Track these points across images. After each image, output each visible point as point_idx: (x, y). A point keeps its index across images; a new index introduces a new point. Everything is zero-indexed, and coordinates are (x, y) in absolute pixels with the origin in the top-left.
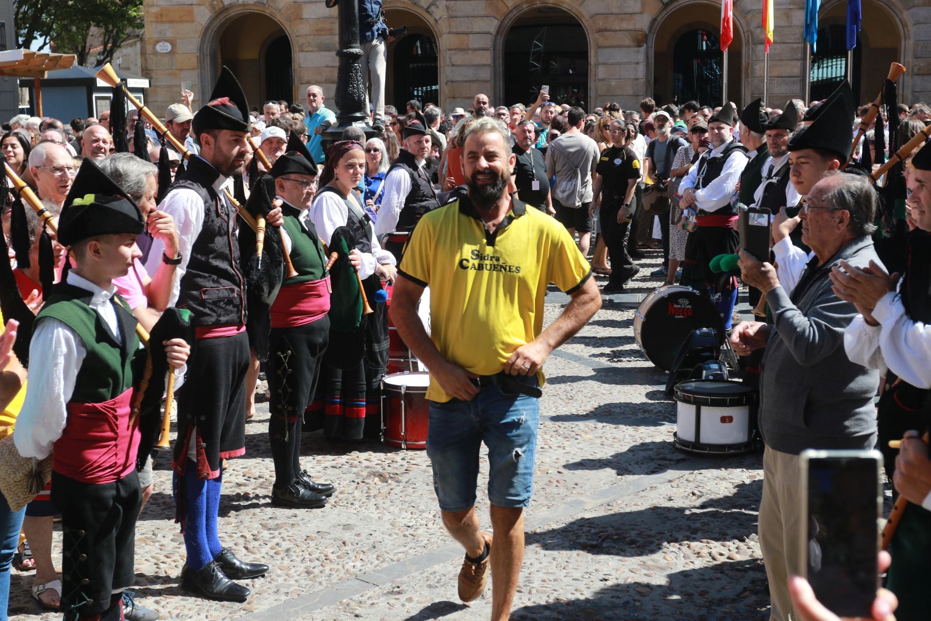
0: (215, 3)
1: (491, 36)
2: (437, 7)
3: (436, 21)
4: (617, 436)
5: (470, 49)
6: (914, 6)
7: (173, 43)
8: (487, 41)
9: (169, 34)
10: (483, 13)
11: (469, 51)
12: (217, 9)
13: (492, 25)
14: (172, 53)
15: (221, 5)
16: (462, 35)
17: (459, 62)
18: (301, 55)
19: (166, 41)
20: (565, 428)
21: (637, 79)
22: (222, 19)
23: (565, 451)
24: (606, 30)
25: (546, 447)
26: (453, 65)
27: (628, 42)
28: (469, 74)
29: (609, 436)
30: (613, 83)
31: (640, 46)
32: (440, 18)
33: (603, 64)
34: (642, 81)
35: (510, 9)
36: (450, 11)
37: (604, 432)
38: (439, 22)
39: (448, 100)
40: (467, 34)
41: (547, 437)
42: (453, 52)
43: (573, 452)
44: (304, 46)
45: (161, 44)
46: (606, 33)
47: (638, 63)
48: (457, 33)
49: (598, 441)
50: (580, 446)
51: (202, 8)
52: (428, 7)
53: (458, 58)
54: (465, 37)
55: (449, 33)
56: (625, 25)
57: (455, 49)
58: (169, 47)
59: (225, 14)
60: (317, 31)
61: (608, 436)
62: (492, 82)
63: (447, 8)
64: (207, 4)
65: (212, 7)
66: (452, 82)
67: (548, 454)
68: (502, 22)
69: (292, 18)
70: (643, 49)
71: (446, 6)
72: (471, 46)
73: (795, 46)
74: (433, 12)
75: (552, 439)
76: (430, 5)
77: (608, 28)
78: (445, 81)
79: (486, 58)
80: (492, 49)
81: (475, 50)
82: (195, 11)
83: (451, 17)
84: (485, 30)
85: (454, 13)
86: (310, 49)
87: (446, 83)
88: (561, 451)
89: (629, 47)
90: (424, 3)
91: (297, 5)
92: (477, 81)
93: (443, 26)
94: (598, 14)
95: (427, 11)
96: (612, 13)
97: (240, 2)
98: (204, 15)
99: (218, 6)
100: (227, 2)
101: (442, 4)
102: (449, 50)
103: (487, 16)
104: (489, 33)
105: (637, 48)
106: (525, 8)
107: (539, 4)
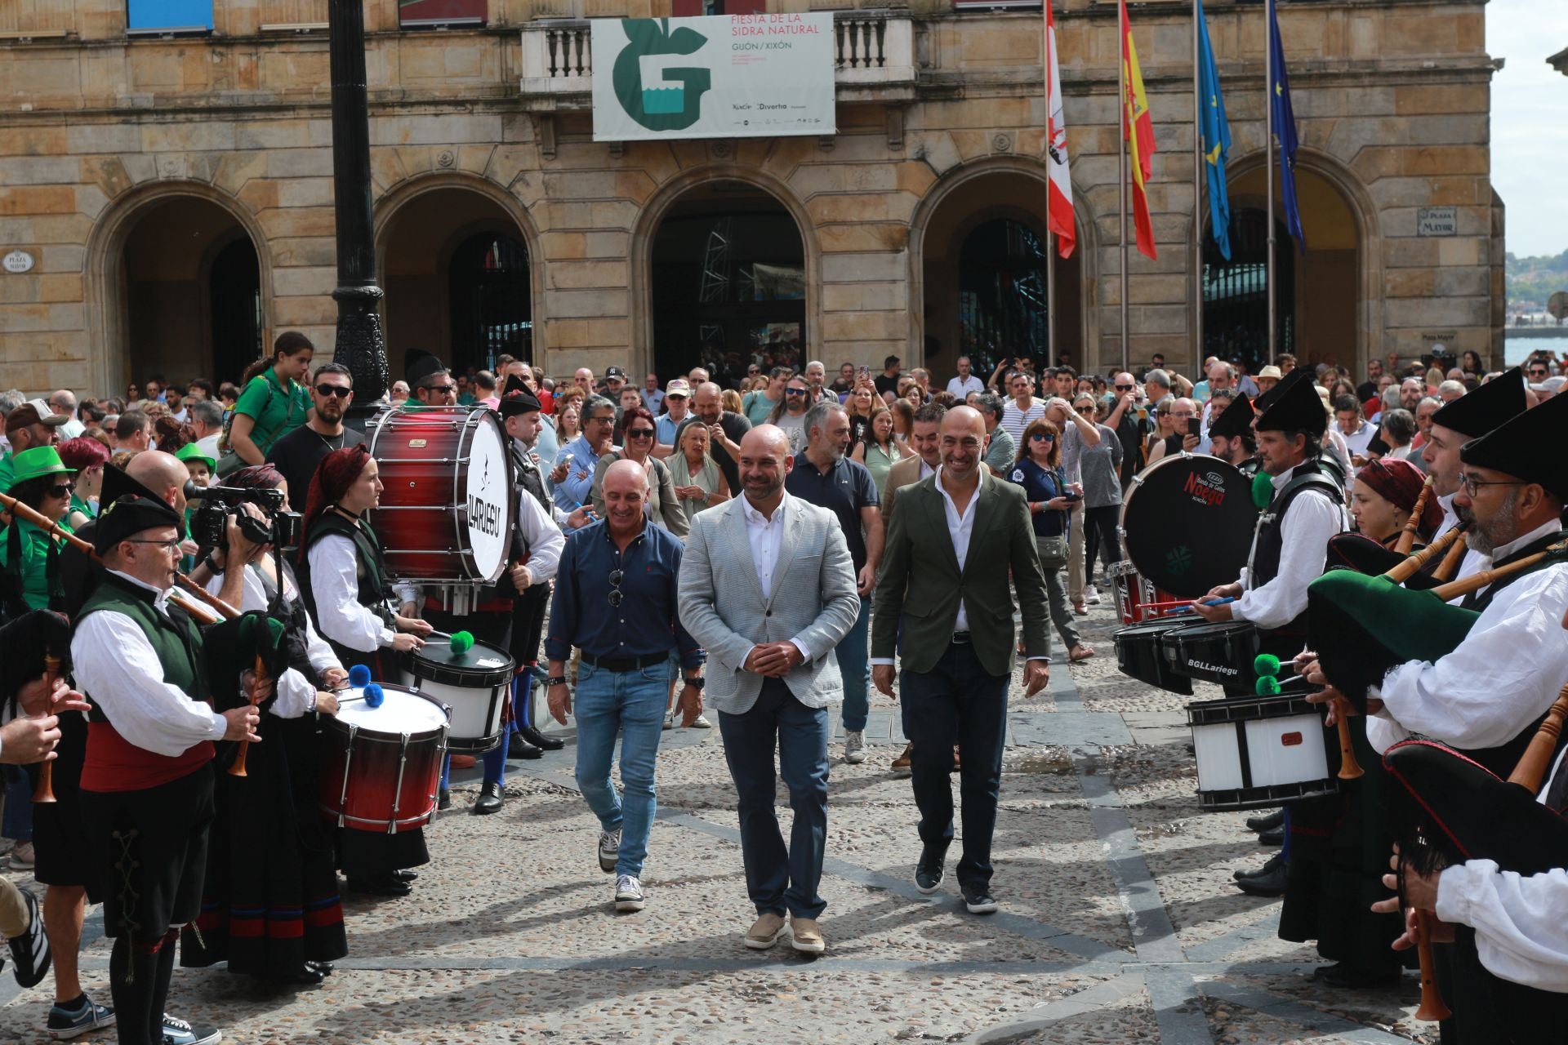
0: (114, 179)
1: (626, 236)
2: (528, 185)
3: (526, 209)
4: (841, 995)
5: (588, 259)
6: (1381, 177)
7: (35, 254)
8: (620, 245)
9: (28, 237)
10: (611, 194)
11: (587, 264)
12: (119, 191)
13: (628, 216)
14: (33, 272)
15: (125, 185)
16: (574, 236)
17: (569, 284)
18: (277, 272)
19: (23, 251)
20: (748, 982)
21: (893, 310)
22: (128, 208)
23: (746, 1026)
24: (835, 223)
25: (713, 1019)
26: (558, 289)
27: (876, 245)
28: (588, 304)
29: (827, 995)
30: (851, 318)
31: (898, 251)
32: (533, 205)
33: (833, 283)
34: (904, 313)
35: (661, 186)
36: (550, 192)
37: (819, 988)
38: (531, 211)
39: (550, 352)
40: (581, 231)
41: (715, 1000)
42: (557, 265)
43: (761, 1028)
44: (282, 257)
45: (13, 255)
46: (834, 229)
47: (894, 282)
48: (565, 231)
49: (807, 1005)
50: (774, 1016)
51: (91, 188)
52: (511, 185)
53: (567, 276)
54: (579, 238)
55: (550, 230)
56: (869, 214)
57: (561, 260)
58: (27, 261)
59: (135, 200)
60: (305, 229)
61: (825, 996)
62: (631, 319)
63: (546, 185)
64: (100, 182)
65: (109, 188)
66: (557, 319)
67: (715, 1032)
68: (646, 211)
69: (260, 207)
70: (903, 256)
71: (543, 182)
72: (588, 256)
73: (1174, 248)
74: (519, 193)
75: (725, 1005)
76: (517, 180)
77: (839, 219)
78: (544, 319)
79: (620, 275)
80: (629, 259)
81: (599, 260)
82: (77, 195)
83: (553, 202)
84: (614, 225)
85: (558, 195)
86: (294, 263)
87: (546, 322)
88: (740, 1026)
89: (877, 251)
90: (502, 178)
91: (269, 183)
92: (602, 317)
93: (539, 219)
94: (820, 194)
95: (509, 193)
96: (845, 193)
97: (161, 178)
98: (93, 202)
99: (121, 186)
100: (137, 178)
101: (537, 179)
102: (551, 261)
103: (618, 200)
104: (623, 230)
105: (891, 256)
106: (688, 184)
107: (712, 177)
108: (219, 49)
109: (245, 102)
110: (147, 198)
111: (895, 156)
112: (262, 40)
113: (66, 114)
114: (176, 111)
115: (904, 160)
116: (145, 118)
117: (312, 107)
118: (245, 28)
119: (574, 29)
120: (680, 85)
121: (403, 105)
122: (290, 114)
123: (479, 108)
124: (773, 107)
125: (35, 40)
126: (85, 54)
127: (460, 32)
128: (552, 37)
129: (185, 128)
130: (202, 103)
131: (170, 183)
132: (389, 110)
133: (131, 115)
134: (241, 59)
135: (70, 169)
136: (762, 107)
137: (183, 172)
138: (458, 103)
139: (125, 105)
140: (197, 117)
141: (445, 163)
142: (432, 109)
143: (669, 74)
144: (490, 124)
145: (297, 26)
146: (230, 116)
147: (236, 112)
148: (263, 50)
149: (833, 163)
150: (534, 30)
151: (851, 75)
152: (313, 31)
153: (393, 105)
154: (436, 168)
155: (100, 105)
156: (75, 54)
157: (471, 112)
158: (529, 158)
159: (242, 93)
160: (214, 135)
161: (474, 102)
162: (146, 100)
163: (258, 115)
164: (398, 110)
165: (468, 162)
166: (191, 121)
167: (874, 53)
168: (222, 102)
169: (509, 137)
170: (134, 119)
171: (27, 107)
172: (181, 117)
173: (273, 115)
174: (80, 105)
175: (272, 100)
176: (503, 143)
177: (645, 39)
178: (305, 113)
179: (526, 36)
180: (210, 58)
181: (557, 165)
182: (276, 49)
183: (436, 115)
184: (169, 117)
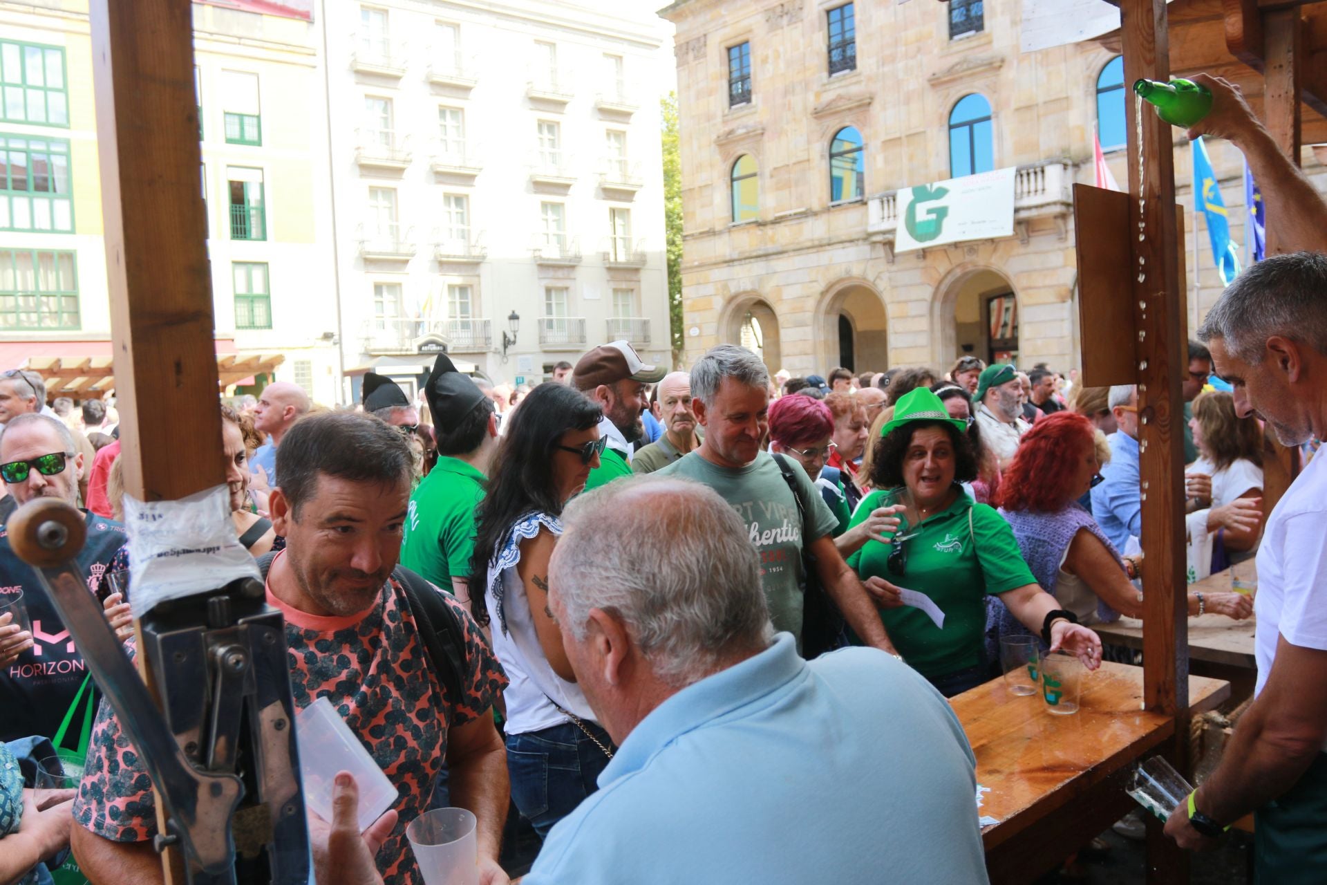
0: (726, 293)
1: (928, 303)
2: (881, 280)
3: (882, 292)
5: (909, 317)
7: (700, 328)
8: (923, 308)
9: (698, 321)
11: (909, 319)
13: (927, 292)
14: (699, 336)
16: (903, 305)
17: (902, 330)
18: (784, 332)
19: (697, 327)
21: (1062, 337)
22: (733, 305)
24: (1030, 288)
26: (900, 333)
27: (1052, 299)
28: (909, 340)
30: (1039, 342)
31: (1064, 302)
32: (885, 290)
33: (1030, 323)
34: (1068, 339)
35: (943, 276)
36: (892, 283)
38: (884, 293)
40: (906, 302)
42: (898, 320)
45: (693, 329)
46: (1030, 292)
47: (1062, 320)
48: (899, 302)
51: (718, 297)
52: (875, 281)
53: (902, 326)
54: (905, 305)
55: (893, 302)
56: (1048, 282)
57: (900, 318)
58: (697, 331)
59: (734, 301)
60: (792, 309)
62: (929, 347)
63: (890, 279)
64: (720, 294)
65: (724, 297)
66: (896, 349)
68: (937, 288)
69: (777, 299)
70: (1068, 305)
72: (909, 315)
74: (878, 284)
76: (877, 277)
77: (1032, 285)
79: (924, 324)
80: (929, 315)
81: (914, 317)
82: (713, 301)
83: (894, 287)
84: (921, 297)
85: (895, 284)
86: (791, 324)
89: (1053, 303)
90: (871, 277)
91: (779, 288)
92: (916, 347)
93: (887, 298)
94: (1022, 272)
95: (874, 283)
96: (1035, 270)
97: (741, 290)
98: (719, 303)
99: (728, 296)
100: (733, 290)
101: (885, 276)
102: (893, 318)
103: (922, 284)
104: (925, 300)
105: (1060, 305)
106: (958, 272)
107: (970, 268)
108: (761, 228)
109: (770, 251)
110: (740, 299)
111: (1062, 246)
112: (777, 221)
113: (709, 265)
114: (746, 259)
115: (1067, 248)
116: (736, 263)
117: (794, 250)
118: (770, 217)
119: (890, 196)
120: (933, 216)
121: (829, 245)
122: (786, 255)
123: (860, 242)
124: (979, 222)
125: (701, 233)
126: (717, 237)
127: (852, 205)
128: (882, 202)
129: (748, 266)
130: (754, 254)
131: (745, 292)
132: (824, 248)
133: (730, 262)
134: (769, 231)
135: (710, 289)
136: (973, 223)
137: (749, 287)
138: (851, 241)
139: (728, 258)
140: (752, 260)
141: (848, 272)
142: (841, 245)
143: (929, 212)
144: (865, 249)
145: (788, 213)
146: (764, 259)
147: (766, 256)
148: (777, 225)
149: (1029, 253)
150: (873, 199)
151: (1026, 202)
152: (795, 214)
153: (824, 245)
154: (843, 275)
155: (719, 259)
156: (712, 238)
157: (857, 245)
158: (882, 265)
159: (771, 248)
160: (758, 268)
161: (858, 240)
162: (735, 256)
163: (774, 257)
164: (827, 248)
165: (856, 271)
166: (750, 262)
167: (1040, 187)
168: (761, 253)
169: (874, 256)
170: (731, 264)
171: (696, 263)
172: (747, 261)
173: (780, 256)
174: (713, 260)
175: (780, 249)
176: (871, 259)
177: (921, 194)
178: (791, 254)
179: (871, 203)
180: (758, 232)
181: (894, 268)
182: (782, 224)
183: (843, 248)
184: (743, 262)
